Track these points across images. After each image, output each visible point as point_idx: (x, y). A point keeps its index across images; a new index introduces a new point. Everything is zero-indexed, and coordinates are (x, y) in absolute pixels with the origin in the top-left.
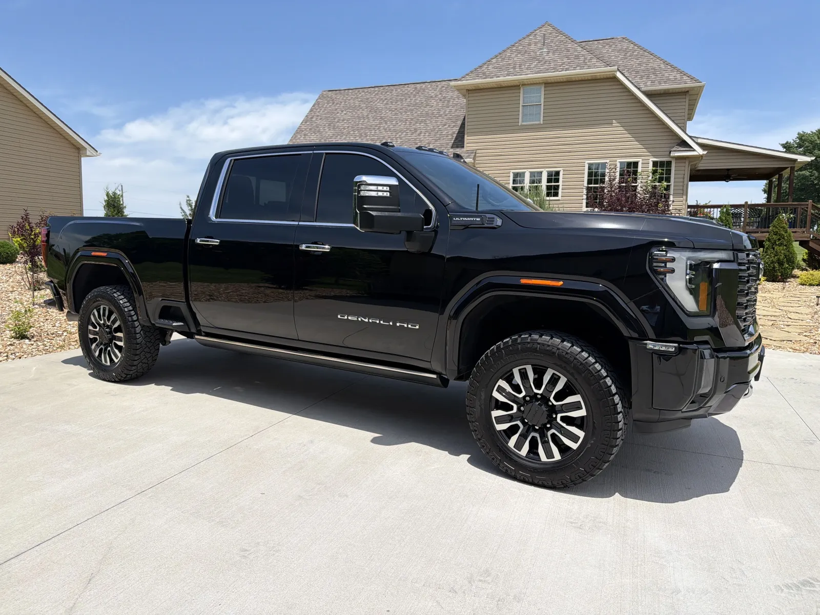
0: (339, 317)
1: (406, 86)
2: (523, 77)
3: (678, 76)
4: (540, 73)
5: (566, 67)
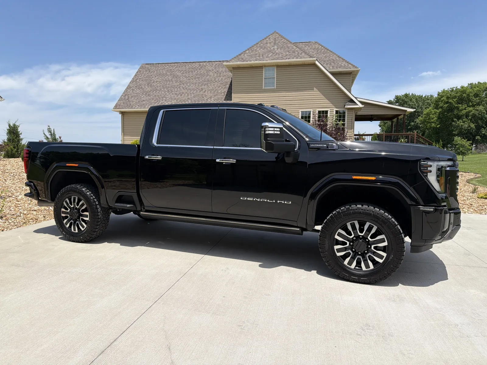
0: (241, 198)
1: (194, 63)
2: (265, 62)
3: (346, 64)
4: (274, 60)
5: (288, 57)
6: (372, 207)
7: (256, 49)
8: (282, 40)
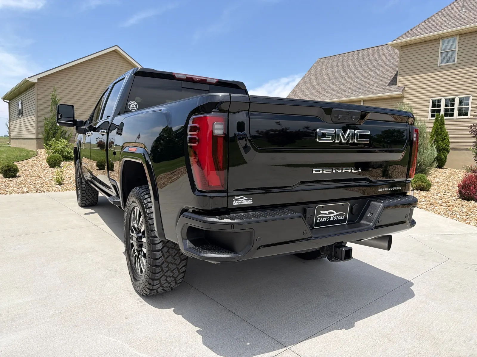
4: (455, 27)
5: (476, 21)
7: (435, 18)
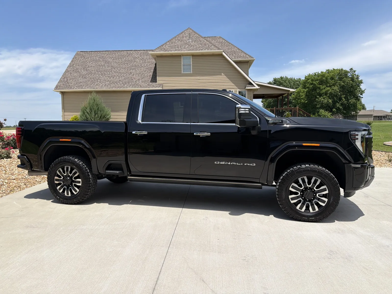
0: (215, 163)
1: (122, 52)
2: (183, 52)
3: (244, 55)
4: (190, 51)
5: (201, 49)
6: (317, 166)
7: (175, 41)
8: (195, 35)
